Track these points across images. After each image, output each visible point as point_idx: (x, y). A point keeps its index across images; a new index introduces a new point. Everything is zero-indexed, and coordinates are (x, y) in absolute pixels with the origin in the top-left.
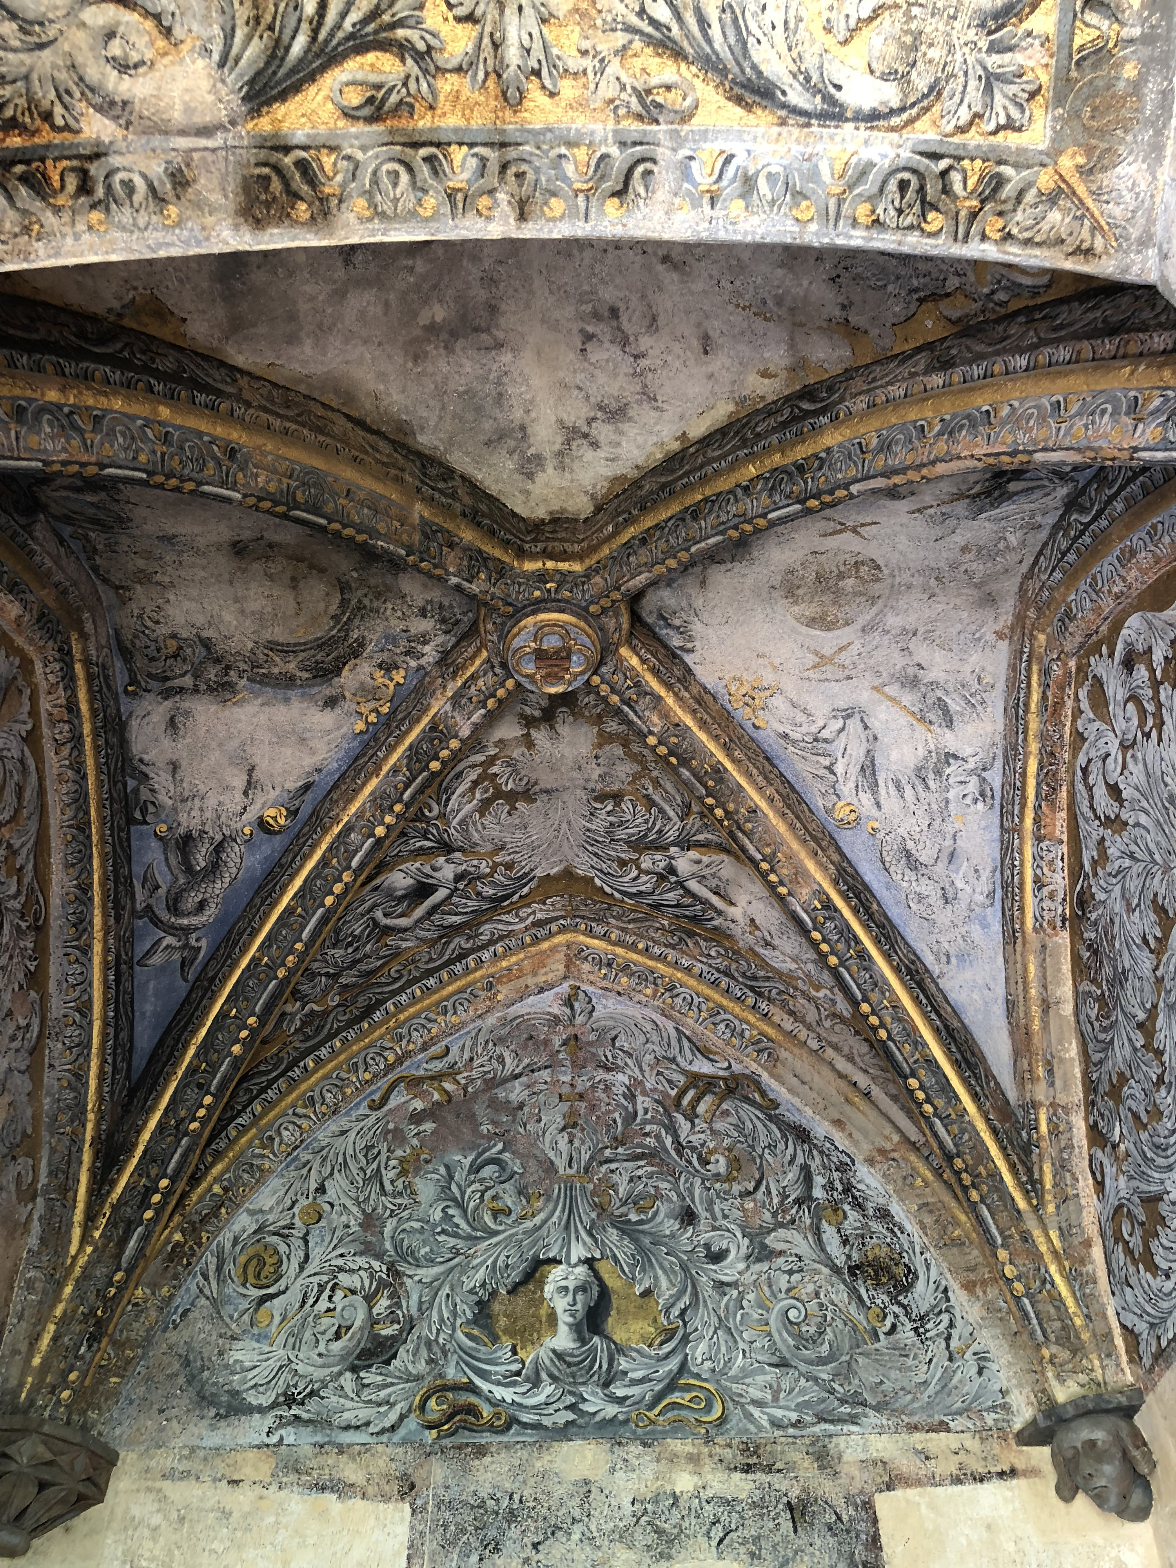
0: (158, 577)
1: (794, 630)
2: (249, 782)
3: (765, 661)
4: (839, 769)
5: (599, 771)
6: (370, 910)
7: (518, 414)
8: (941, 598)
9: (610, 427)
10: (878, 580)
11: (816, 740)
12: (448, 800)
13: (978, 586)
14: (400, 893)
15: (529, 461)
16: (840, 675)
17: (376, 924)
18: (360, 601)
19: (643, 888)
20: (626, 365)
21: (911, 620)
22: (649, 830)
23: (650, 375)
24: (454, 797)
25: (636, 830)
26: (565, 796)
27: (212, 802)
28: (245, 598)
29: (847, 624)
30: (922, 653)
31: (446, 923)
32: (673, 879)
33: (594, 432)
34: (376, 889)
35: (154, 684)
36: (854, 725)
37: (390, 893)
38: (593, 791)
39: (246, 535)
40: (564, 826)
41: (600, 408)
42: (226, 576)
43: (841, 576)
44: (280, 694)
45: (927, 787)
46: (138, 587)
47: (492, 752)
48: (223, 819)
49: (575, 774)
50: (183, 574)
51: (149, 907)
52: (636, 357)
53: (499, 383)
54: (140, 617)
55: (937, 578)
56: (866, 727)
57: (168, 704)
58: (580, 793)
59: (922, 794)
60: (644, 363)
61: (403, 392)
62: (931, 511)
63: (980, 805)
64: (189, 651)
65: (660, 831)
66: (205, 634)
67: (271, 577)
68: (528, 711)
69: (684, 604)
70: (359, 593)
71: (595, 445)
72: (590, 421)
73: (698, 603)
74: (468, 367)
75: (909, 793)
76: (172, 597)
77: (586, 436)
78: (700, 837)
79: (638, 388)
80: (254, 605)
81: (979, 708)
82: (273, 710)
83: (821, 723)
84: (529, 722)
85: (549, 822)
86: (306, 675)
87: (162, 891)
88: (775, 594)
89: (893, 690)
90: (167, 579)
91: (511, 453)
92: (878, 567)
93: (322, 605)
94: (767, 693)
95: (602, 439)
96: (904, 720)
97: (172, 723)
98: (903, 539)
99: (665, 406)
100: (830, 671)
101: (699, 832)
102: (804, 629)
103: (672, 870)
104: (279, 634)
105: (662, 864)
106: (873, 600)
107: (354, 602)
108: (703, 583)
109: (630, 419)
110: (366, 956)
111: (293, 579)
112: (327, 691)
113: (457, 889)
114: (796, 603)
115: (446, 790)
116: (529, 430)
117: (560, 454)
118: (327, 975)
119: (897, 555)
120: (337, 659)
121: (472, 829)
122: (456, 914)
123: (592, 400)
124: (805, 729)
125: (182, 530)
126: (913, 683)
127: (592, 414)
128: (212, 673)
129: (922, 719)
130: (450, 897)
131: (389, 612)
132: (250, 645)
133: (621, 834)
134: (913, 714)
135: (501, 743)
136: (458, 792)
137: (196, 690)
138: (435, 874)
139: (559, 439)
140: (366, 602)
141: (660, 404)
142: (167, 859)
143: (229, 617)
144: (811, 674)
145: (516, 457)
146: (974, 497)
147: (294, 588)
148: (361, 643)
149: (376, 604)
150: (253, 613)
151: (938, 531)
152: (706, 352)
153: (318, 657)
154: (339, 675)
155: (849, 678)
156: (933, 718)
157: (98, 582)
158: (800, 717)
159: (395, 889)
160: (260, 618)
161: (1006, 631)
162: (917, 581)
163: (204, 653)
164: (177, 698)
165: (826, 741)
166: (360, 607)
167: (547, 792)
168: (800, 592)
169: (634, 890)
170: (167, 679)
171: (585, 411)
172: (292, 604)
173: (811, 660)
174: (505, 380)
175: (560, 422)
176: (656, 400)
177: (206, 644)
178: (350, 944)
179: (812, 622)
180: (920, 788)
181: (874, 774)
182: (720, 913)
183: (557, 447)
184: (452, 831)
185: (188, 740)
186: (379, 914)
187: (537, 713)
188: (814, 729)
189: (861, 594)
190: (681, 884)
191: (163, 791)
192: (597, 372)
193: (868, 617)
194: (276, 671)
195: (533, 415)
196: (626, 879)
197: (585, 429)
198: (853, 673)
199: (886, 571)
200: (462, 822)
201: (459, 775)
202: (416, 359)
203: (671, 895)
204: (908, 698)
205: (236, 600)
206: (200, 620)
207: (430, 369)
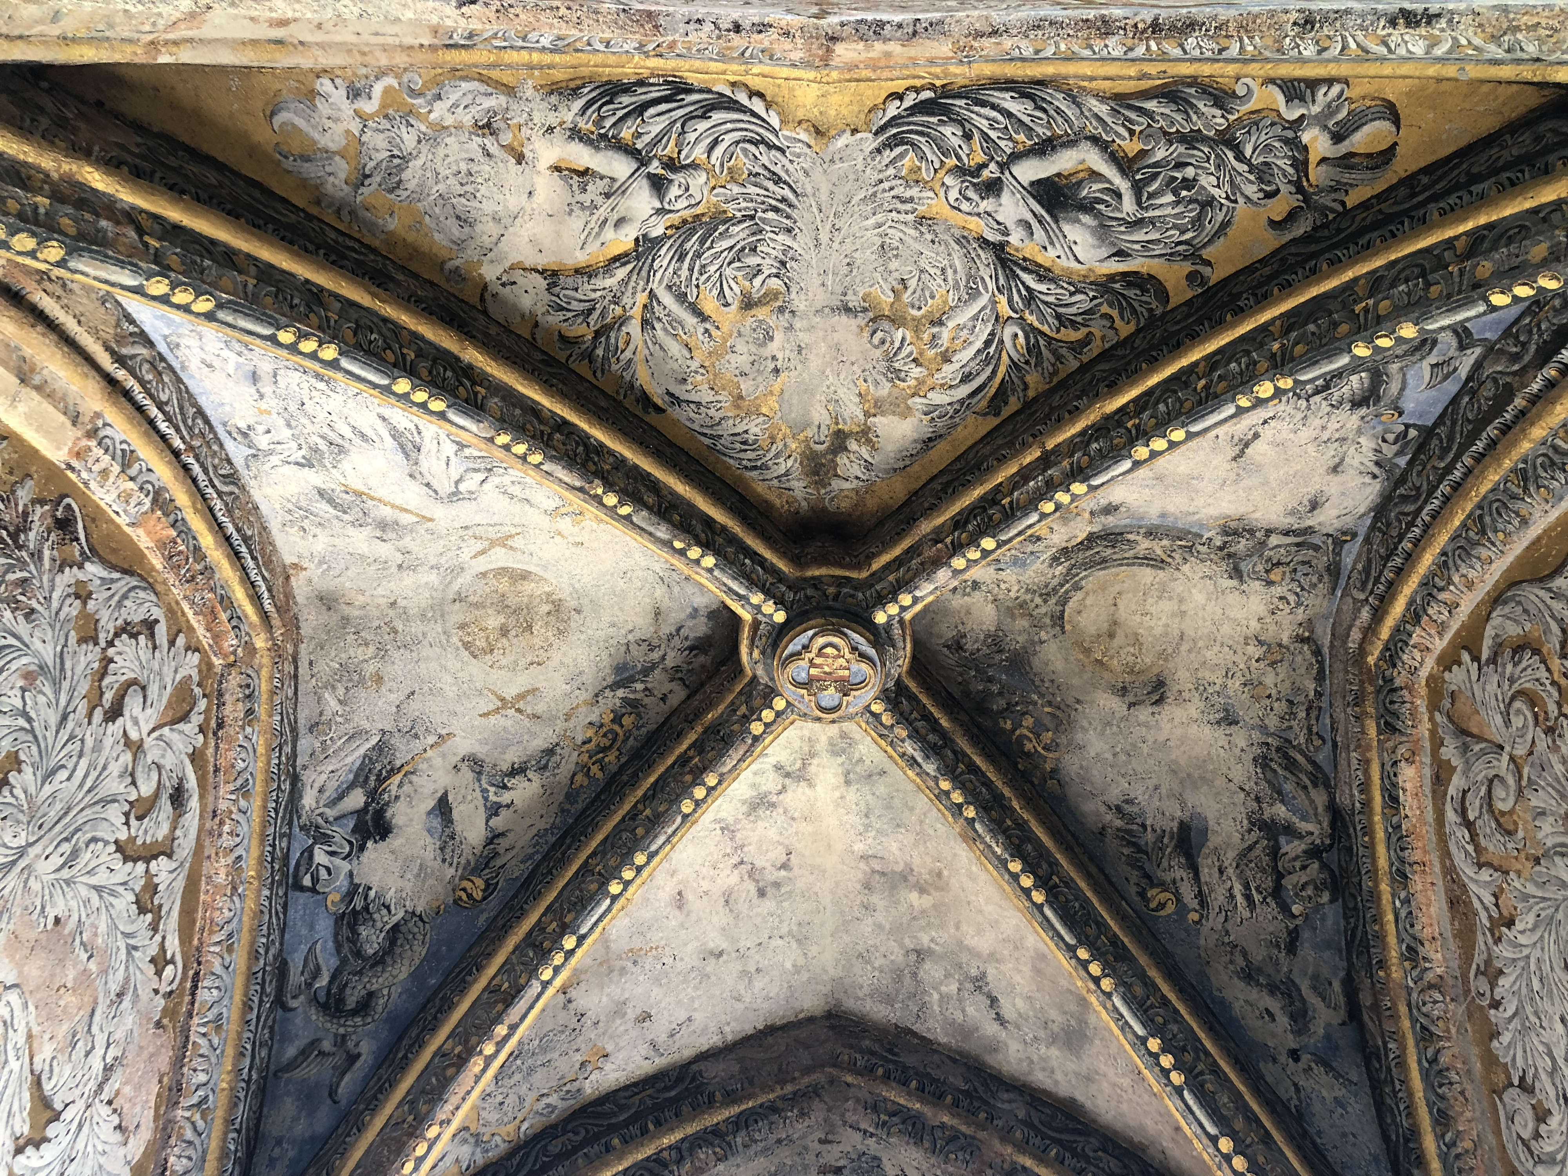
0: (1257, 652)
1: (545, 568)
2: (1247, 445)
3: (571, 540)
4: (449, 448)
5: (773, 347)
6: (1138, 223)
7: (852, 795)
8: (382, 601)
9: (764, 788)
10: (462, 626)
11: (490, 470)
12: (988, 343)
13: (346, 620)
14: (1086, 219)
15: (844, 751)
16: (478, 531)
17: (1138, 188)
18: (1045, 601)
19: (702, 126)
20: (751, 853)
21: (408, 579)
22: (698, 255)
23: (728, 851)
24: (979, 344)
25: (718, 247)
26: (821, 298)
27: (1306, 434)
28: (1173, 615)
29: (484, 575)
30: (384, 550)
31: (1029, 105)
32: (655, 167)
33: (780, 780)
34: (1121, 254)
35: (1316, 540)
36: (445, 487)
37: (1103, 231)
38: (781, 310)
39: (1143, 713)
40: (824, 238)
41: (773, 805)
42: (1184, 648)
43: (504, 631)
44: (1169, 521)
45: (323, 437)
46: (1285, 640)
47: (917, 402)
48: (1300, 415)
49: (804, 338)
50: (1230, 657)
51: (1462, 347)
52: (742, 862)
53: (867, 827)
54: (1299, 604)
55: (396, 632)
56: (428, 485)
57: (1309, 523)
58: (799, 302)
59: (326, 430)
60: (735, 860)
61: (955, 855)
62: (431, 739)
63: (243, 425)
64: (1260, 568)
65: (681, 259)
66: (1234, 583)
67: (1137, 641)
68: (865, 452)
69: (676, 589)
70: (1043, 610)
71: (778, 768)
72: (784, 789)
73: (660, 591)
74: (894, 847)
75: (348, 432)
76: (1254, 624)
77: (788, 775)
78: (621, 273)
79: (739, 835)
80: (1167, 606)
81: (290, 506)
82: (1185, 509)
83: (487, 486)
84: (865, 434)
85: (848, 247)
86: (1131, 537)
87: (1433, 359)
88: (573, 604)
89: (406, 519)
90: (1251, 649)
91: (861, 760)
92: (467, 646)
93: (1088, 602)
94: (563, 510)
95: (772, 775)
96: (380, 492)
97: (1314, 505)
98: (451, 691)
99: (714, 826)
100: (492, 533)
101: (625, 282)
102: (532, 568)
103: (658, 185)
104: (1146, 575)
105: (674, 191)
106: (459, 599)
107: (1053, 600)
108: (657, 613)
109: (744, 802)
110: (1169, 138)
111: (1111, 635)
112: (1110, 521)
113: (1002, 166)
114: (549, 595)
115: (987, 361)
116: (842, 781)
117: (812, 755)
118: (1240, 157)
119: (449, 665)
120: (1089, 548)
121: (962, 275)
122: (1009, 115)
123: (781, 810)
124: (507, 480)
125: (1207, 732)
126: (383, 525)
127: (781, 797)
128: (1242, 545)
129: (359, 494)
130: (1016, 157)
131: (1016, 588)
132: (1186, 568)
133: (739, 233)
134: (372, 498)
135: (906, 413)
136: (971, 351)
137: (1269, 532)
138: (1029, 217)
139: (812, 769)
140: (1038, 600)
141: (718, 826)
142: (1403, 389)
143: (1198, 597)
144: (513, 531)
145: (857, 756)
146: (392, 772)
147: (1115, 623)
148: (1055, 559)
149: (1028, 597)
150: (1170, 599)
151: (414, 707)
152: (680, 893)
153: (1109, 551)
154: (1091, 534)
155: (466, 528)
156: (345, 496)
157: (1326, 650)
158: (516, 490)
159: (1093, 231)
160: (1163, 592)
161: (291, 572)
162: (417, 628)
163: (1243, 566)
164: (1296, 526)
165: (476, 470)
166: (1046, 597)
167: (848, 310)
168: (546, 608)
169: (717, 116)
170: (1298, 545)
171: (788, 798)
172: (1121, 605)
173: (517, 542)
174: (862, 829)
175: (811, 785)
176: (722, 829)
177: (1237, 573)
178: (1188, 183)
179: (525, 576)
180: (332, 436)
181: (402, 447)
182: (575, 134)
183: (815, 761)
184: (991, 285)
185: (1305, 490)
186: (1128, 205)
187: (853, 445)
188: (494, 480)
189: (477, 606)
190: (640, 158)
191: (1364, 449)
192: (776, 838)
193: (460, 580)
194: (1165, 542)
195: (837, 794)
196: (729, 139)
197: (787, 781)
198: (462, 532)
199: (455, 640)
200: (973, 294)
201: (966, 378)
202: (939, 875)
203: (655, 127)
204: (386, 512)
205: (1183, 614)
206: (1234, 598)
207: (929, 860)
